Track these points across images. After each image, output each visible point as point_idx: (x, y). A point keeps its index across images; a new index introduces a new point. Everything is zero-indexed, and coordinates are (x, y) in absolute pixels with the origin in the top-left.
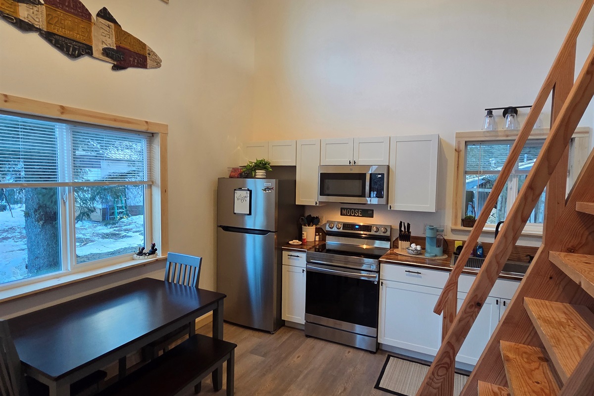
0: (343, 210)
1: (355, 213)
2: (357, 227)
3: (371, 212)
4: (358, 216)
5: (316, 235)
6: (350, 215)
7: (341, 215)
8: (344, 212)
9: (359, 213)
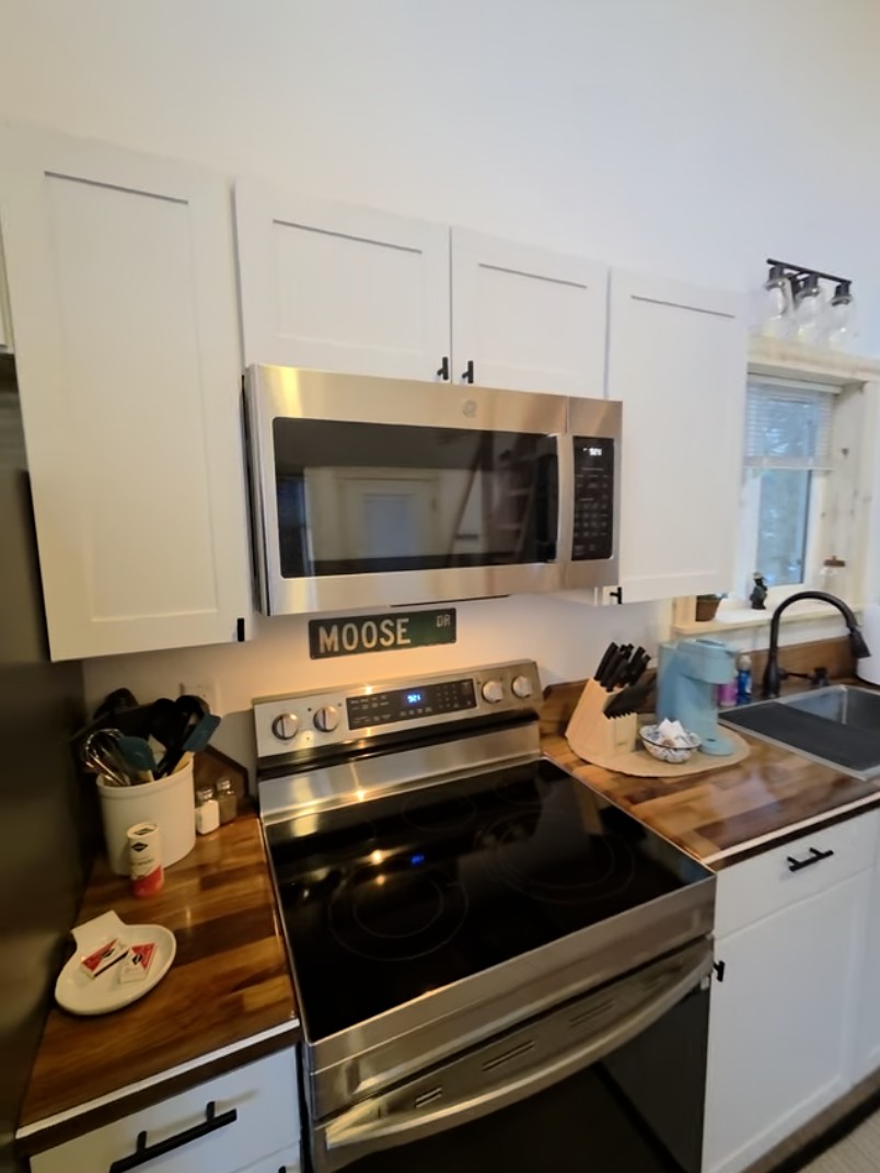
0: (322, 632)
1: (381, 634)
2: (412, 699)
3: (446, 620)
4: (395, 646)
5: (198, 803)
6: (360, 649)
7: (316, 653)
8: (328, 639)
9: (400, 630)
